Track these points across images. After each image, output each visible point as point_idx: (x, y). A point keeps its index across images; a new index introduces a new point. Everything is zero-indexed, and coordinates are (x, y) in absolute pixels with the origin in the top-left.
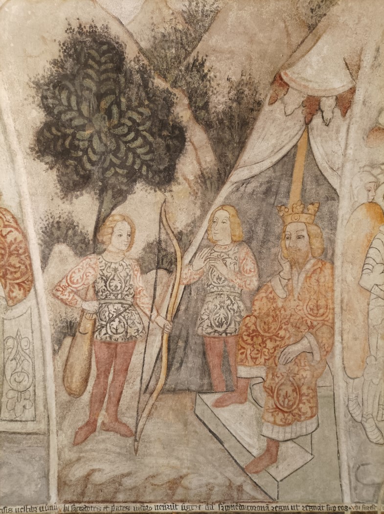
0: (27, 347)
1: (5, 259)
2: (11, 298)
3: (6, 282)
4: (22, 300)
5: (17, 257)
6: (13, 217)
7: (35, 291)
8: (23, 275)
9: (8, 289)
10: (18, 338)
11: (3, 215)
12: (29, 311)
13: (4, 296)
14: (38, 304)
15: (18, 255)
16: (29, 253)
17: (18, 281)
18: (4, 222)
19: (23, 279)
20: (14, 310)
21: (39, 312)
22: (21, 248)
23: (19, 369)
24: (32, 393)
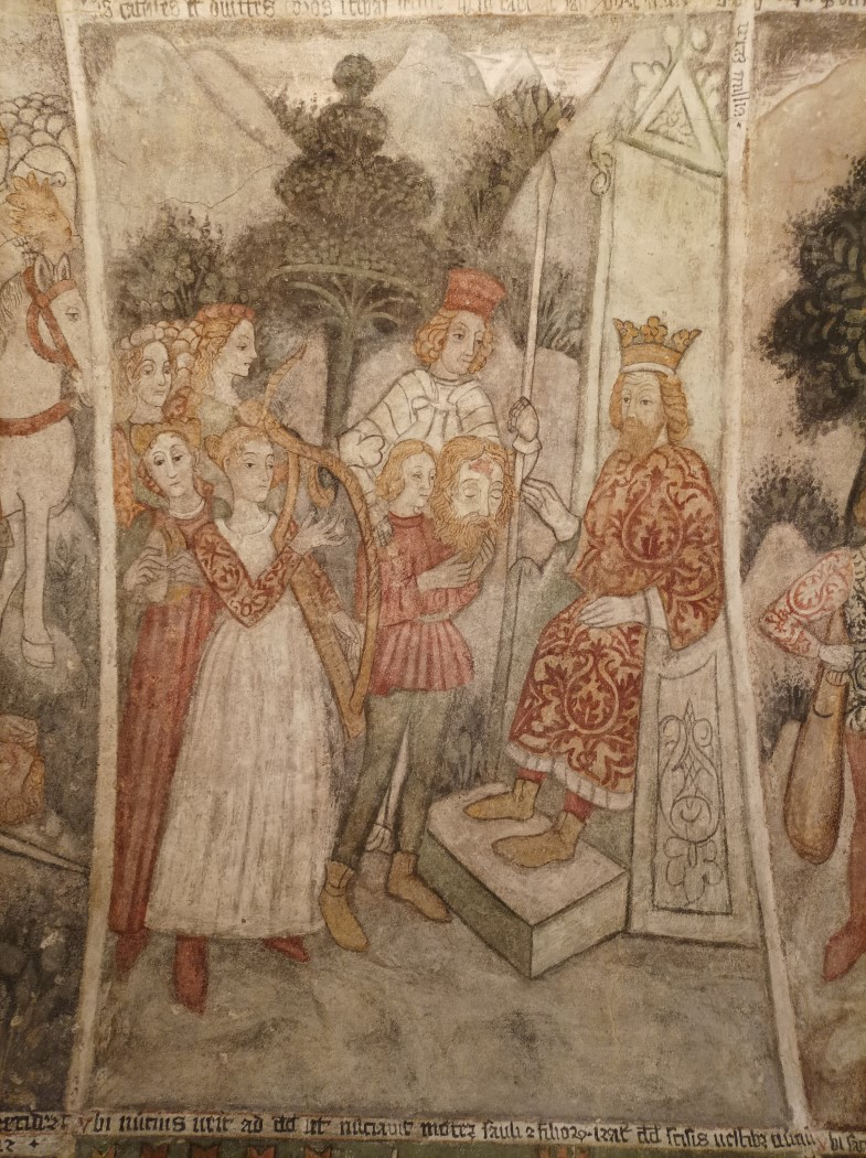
0: (707, 741)
1: (675, 552)
2: (678, 633)
3: (671, 598)
4: (700, 638)
5: (697, 548)
6: (704, 468)
7: (727, 619)
8: (703, 585)
9: (673, 613)
10: (687, 719)
11: (687, 462)
12: (712, 663)
13: (665, 627)
14: (730, 647)
15: (700, 544)
16: (721, 541)
17: (694, 598)
18: (684, 477)
19: (704, 594)
20: (682, 659)
21: (732, 665)
22: (706, 531)
23: (692, 791)
24: (720, 848)
